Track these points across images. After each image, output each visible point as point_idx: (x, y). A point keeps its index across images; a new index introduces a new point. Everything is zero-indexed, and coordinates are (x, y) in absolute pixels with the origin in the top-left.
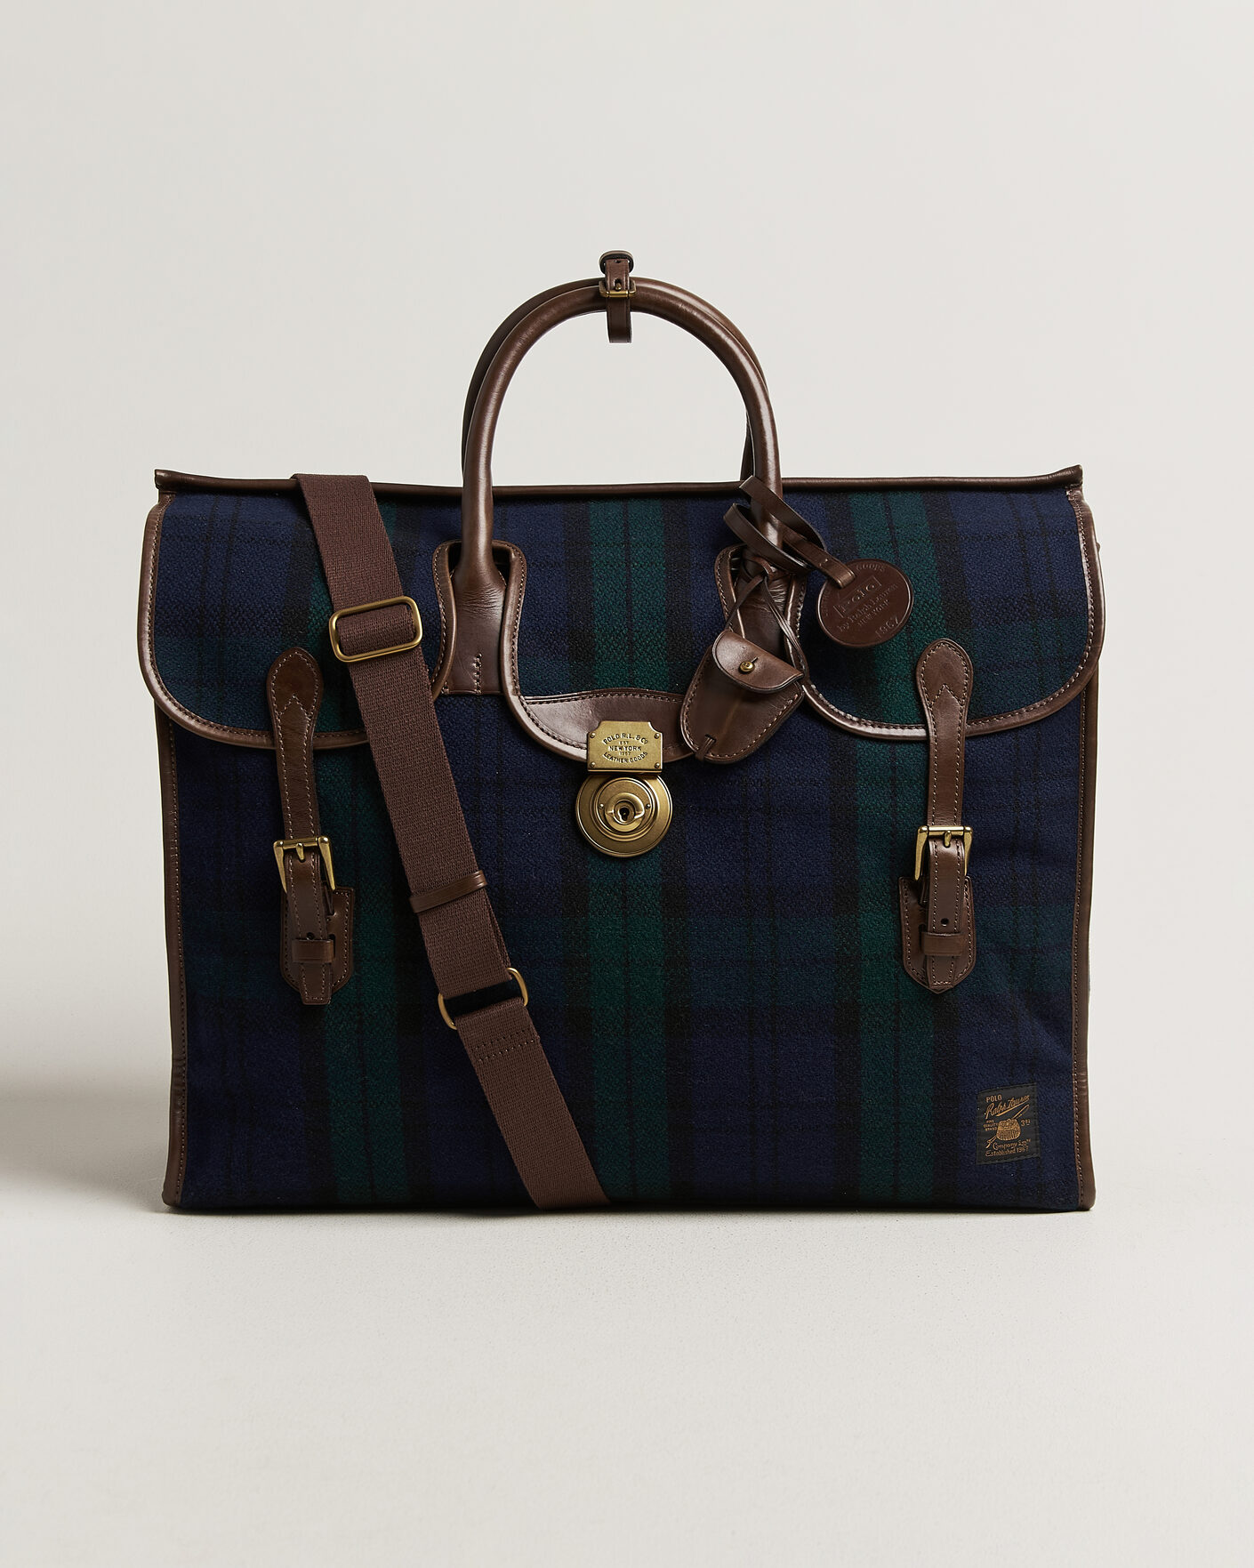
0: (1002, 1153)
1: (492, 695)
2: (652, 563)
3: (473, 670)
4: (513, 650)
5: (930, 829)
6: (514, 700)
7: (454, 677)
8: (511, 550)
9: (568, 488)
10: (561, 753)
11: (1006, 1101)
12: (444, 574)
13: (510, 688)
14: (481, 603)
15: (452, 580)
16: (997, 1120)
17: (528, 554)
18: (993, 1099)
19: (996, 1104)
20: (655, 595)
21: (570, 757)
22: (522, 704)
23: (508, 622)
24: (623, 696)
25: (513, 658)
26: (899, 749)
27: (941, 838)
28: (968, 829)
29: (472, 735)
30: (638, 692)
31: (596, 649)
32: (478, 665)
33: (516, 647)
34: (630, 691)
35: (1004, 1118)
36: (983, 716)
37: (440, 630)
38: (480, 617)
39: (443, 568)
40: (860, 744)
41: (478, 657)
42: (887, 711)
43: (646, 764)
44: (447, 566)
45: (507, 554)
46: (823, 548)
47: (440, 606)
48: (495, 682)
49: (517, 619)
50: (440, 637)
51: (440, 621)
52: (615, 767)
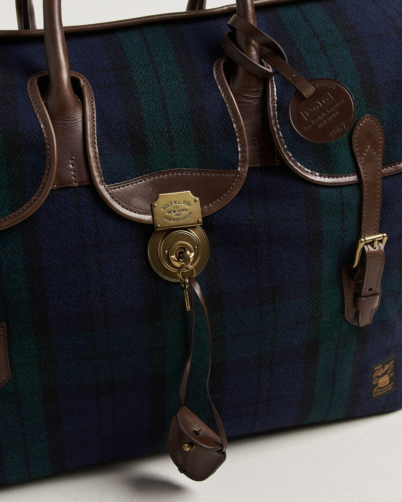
0: (380, 393)
1: (84, 186)
2: (174, 78)
3: (71, 170)
4: (96, 153)
5: (366, 239)
6: (102, 187)
7: (58, 177)
8: (80, 78)
9: (103, 25)
10: (137, 221)
11: (383, 367)
12: (40, 102)
13: (98, 180)
14: (69, 121)
15: (46, 104)
16: (379, 377)
17: (90, 79)
18: (378, 367)
19: (379, 369)
20: (181, 101)
21: (143, 222)
22: (108, 191)
23: (89, 132)
24: (170, 174)
25: (96, 159)
26: (345, 191)
27: (372, 243)
28: (385, 235)
29: (75, 215)
30: (179, 171)
31: (149, 144)
32: (73, 165)
33: (97, 150)
34: (175, 171)
35: (382, 376)
36: (390, 163)
37: (44, 144)
38: (70, 131)
39: (38, 97)
40: (322, 191)
41: (72, 159)
42: (337, 167)
43: (191, 220)
44: (39, 95)
45: (78, 81)
46: (285, 60)
47: (42, 126)
48: (85, 176)
49: (94, 130)
50: (45, 149)
51: (44, 138)
52: (173, 225)
